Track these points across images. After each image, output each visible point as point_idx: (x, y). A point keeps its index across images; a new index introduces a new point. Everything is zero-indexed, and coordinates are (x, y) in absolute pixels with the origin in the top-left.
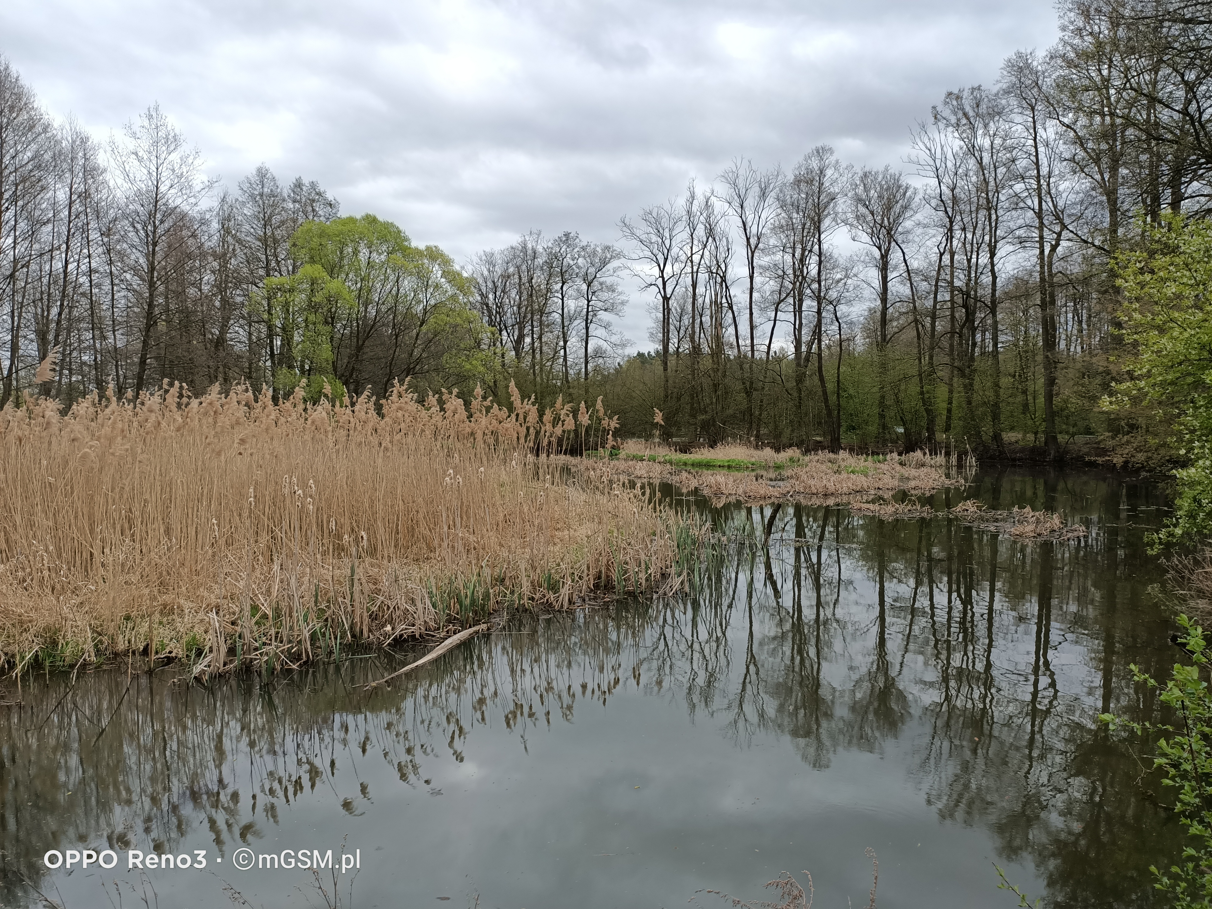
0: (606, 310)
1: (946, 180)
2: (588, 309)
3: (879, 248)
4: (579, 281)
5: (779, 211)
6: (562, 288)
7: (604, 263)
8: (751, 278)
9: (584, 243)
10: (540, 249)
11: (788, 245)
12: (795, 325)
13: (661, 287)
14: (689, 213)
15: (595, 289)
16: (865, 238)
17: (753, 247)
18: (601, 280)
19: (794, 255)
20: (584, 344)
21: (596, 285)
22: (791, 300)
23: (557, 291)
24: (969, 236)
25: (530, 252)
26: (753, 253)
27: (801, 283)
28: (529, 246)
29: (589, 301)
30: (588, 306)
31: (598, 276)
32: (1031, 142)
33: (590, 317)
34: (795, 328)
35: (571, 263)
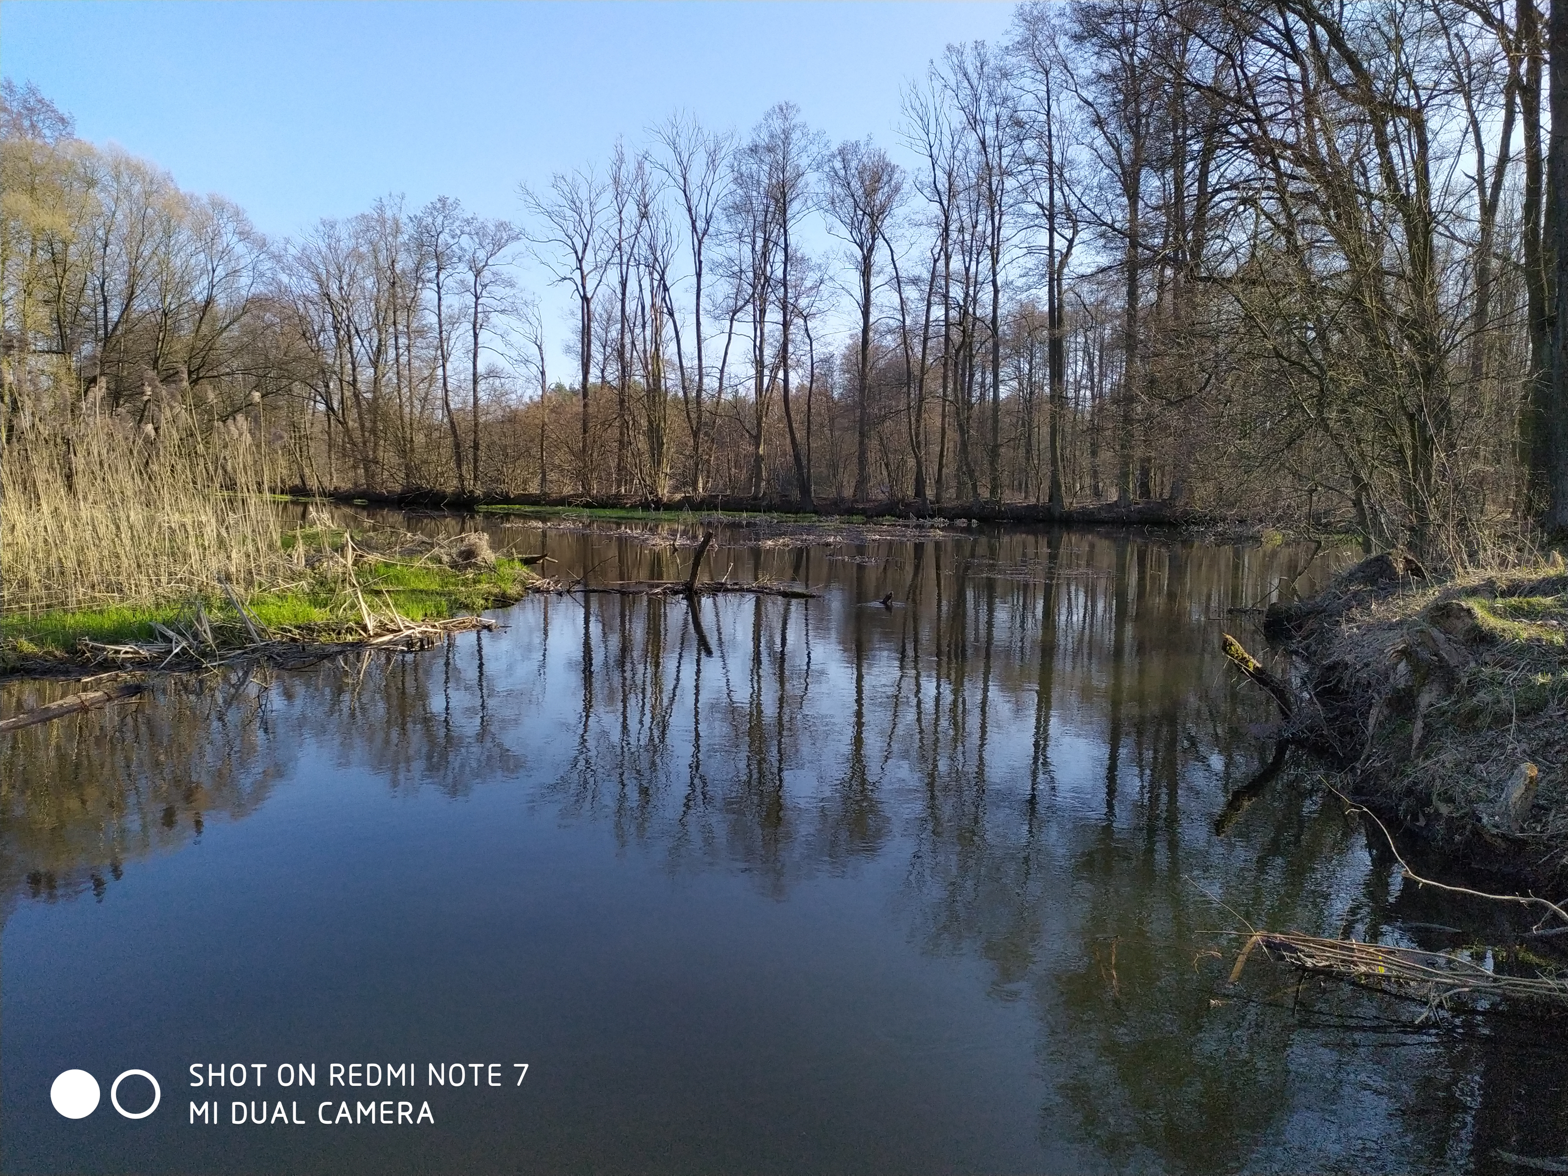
0: (503, 312)
1: (942, 161)
2: (476, 307)
3: (861, 247)
4: (462, 267)
5: (733, 187)
6: (438, 275)
7: (498, 245)
8: (699, 275)
9: (469, 216)
10: (403, 219)
11: (745, 233)
12: (755, 341)
13: (579, 282)
14: (616, 181)
15: (486, 281)
16: (844, 231)
17: (700, 235)
18: (494, 269)
19: (753, 249)
20: (471, 355)
21: (487, 276)
22: (750, 307)
23: (429, 281)
24: (967, 237)
25: (389, 223)
26: (700, 243)
27: (763, 287)
28: (389, 214)
29: (477, 298)
30: (476, 303)
31: (490, 262)
32: (1043, 118)
33: (479, 321)
34: (755, 346)
35: (451, 241)
